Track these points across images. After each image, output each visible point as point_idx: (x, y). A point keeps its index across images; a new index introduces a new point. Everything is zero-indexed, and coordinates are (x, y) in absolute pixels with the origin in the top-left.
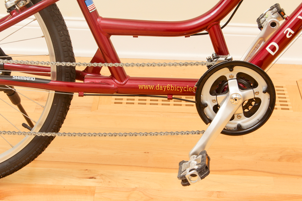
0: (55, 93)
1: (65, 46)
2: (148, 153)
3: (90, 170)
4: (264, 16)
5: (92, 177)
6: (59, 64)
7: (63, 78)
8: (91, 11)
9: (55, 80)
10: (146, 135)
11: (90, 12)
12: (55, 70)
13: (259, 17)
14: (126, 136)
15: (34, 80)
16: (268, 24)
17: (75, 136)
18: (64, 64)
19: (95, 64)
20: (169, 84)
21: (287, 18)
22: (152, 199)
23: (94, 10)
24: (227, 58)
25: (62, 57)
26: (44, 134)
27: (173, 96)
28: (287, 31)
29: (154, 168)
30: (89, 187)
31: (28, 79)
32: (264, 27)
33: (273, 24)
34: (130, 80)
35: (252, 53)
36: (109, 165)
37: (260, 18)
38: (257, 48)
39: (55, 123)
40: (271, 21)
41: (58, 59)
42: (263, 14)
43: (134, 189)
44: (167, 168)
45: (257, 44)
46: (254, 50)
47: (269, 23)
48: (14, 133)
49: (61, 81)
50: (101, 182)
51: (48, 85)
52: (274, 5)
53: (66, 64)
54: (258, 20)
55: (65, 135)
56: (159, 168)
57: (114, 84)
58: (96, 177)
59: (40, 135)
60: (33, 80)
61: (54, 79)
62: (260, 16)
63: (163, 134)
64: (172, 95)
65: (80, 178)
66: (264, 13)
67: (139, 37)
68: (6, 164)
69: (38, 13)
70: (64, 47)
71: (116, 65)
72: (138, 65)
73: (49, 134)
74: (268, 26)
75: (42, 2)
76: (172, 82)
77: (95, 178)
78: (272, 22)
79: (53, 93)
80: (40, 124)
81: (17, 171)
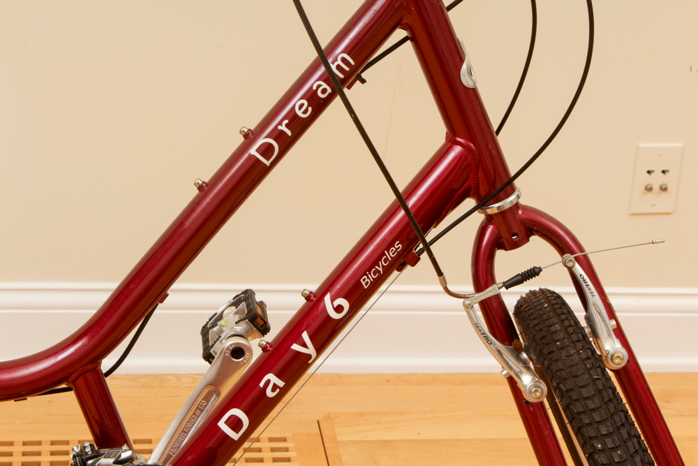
4: (219, 323)
13: (207, 323)
16: (225, 353)
21: (267, 347)
24: (120, 456)
28: (268, 382)
32: (216, 357)
33: (238, 352)
35: (188, 422)
37: (208, 326)
38: (200, 409)
40: (231, 345)
42: (216, 314)
45: (200, 399)
46: (194, 414)
47: (228, 348)
52: (243, 293)
54: (205, 332)
62: (210, 319)
66: (219, 311)
74: (225, 357)
78: (233, 346)
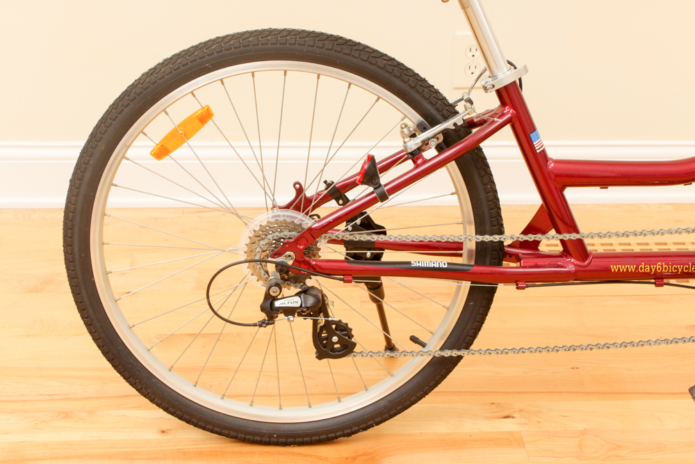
0: (471, 286)
1: (493, 209)
2: (578, 368)
3: (499, 404)
5: (506, 415)
6: (480, 238)
7: (488, 261)
8: (540, 150)
9: (473, 263)
10: (626, 346)
11: (538, 151)
12: (474, 247)
14: (592, 349)
15: (446, 266)
17: (507, 353)
18: (487, 238)
19: (531, 237)
20: (659, 261)
22: (620, 447)
23: (542, 149)
25: (488, 227)
26: (447, 353)
27: (665, 281)
29: (598, 393)
30: (511, 433)
31: (436, 265)
34: (595, 258)
36: (525, 392)
39: (470, 334)
41: (479, 231)
43: (584, 432)
44: (619, 393)
48: (406, 354)
49: (484, 265)
50: (526, 424)
51: (469, 273)
53: (500, 238)
55: (490, 354)
56: (606, 393)
57: (570, 265)
58: (514, 415)
59: (449, 355)
60: (444, 266)
61: (471, 262)
63: (653, 343)
64: (663, 279)
65: (488, 418)
67: (610, 188)
68: (382, 404)
69: (453, 162)
70: (491, 209)
71: (574, 236)
72: (619, 235)
73: (455, 353)
75: (462, 143)
76: (664, 259)
77: (513, 418)
79: (466, 285)
80: (444, 335)
81: (399, 413)
